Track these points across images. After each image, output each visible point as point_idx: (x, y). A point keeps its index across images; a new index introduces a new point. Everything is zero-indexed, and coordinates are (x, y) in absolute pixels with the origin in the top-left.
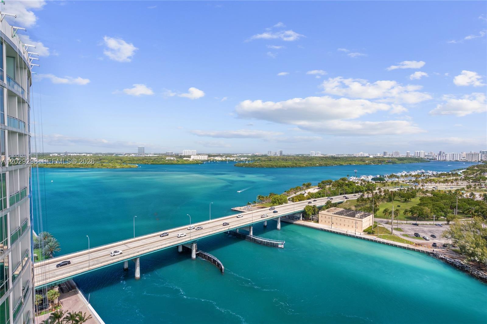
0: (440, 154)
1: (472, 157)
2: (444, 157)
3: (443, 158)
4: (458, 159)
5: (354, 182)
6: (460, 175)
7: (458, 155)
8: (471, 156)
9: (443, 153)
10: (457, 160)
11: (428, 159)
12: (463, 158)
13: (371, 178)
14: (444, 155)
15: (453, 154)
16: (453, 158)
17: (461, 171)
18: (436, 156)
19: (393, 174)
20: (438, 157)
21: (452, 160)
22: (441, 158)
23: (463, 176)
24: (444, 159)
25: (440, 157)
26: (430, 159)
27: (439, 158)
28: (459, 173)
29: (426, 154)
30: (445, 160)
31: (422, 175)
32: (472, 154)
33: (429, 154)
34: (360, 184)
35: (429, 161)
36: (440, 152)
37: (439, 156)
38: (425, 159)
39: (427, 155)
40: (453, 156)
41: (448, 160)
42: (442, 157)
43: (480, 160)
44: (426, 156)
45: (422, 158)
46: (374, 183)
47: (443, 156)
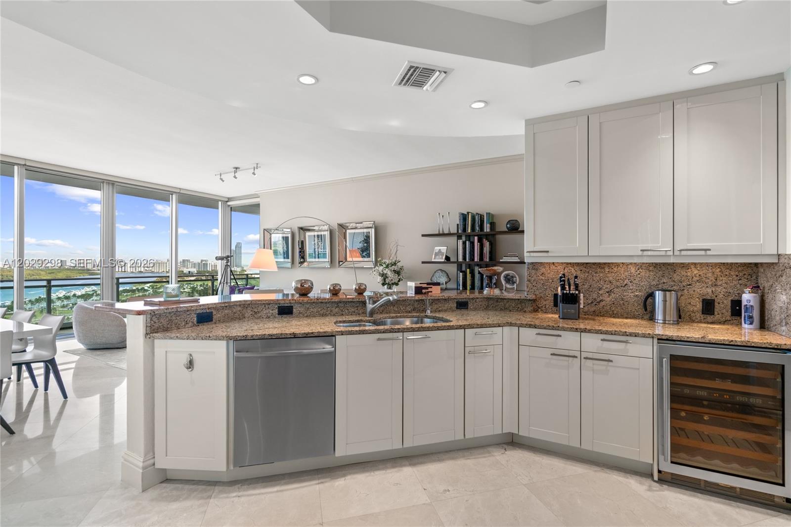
1: (159, 267)
6: (147, 290)
8: (158, 265)
10: (141, 272)
17: (148, 285)
19: (40, 297)
21: (134, 271)
23: (151, 291)
24: (123, 270)
28: (146, 288)
30: (125, 271)
31: (95, 294)
32: (159, 263)
38: (94, 270)
43: (168, 271)
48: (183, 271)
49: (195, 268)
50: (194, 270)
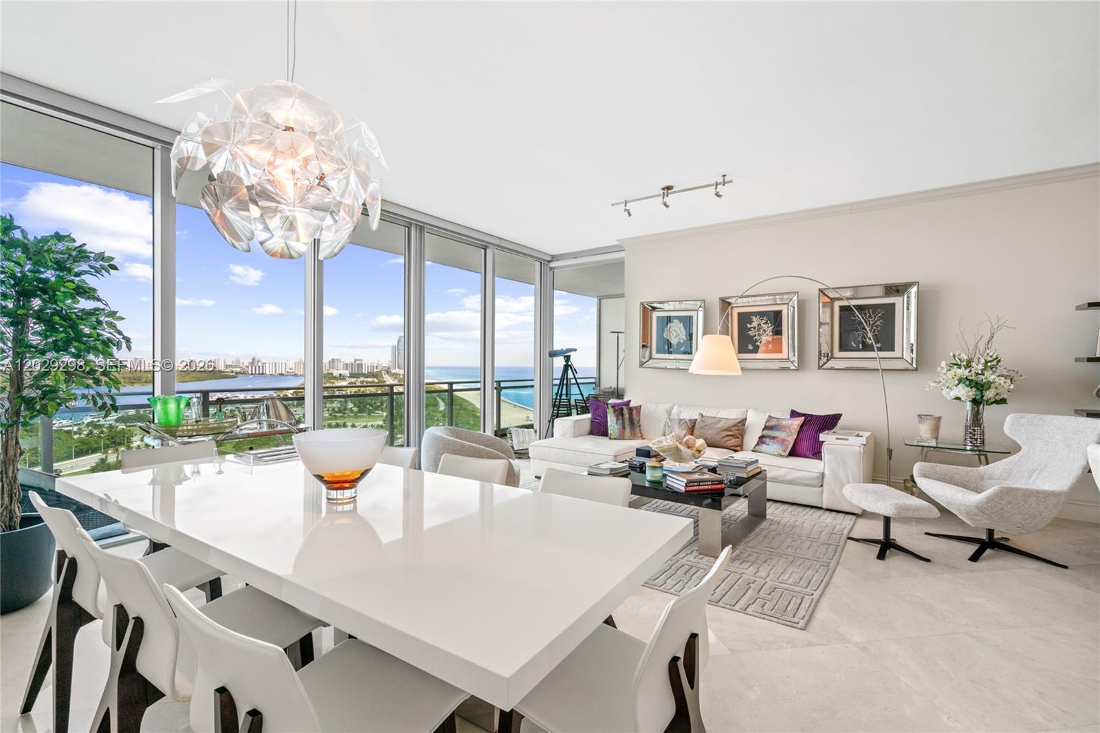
0: (252, 363)
2: (261, 368)
3: (259, 370)
4: (284, 372)
5: (69, 432)
7: (284, 365)
9: (258, 361)
10: (281, 374)
11: (232, 372)
12: (291, 369)
13: (115, 418)
14: (260, 364)
15: (276, 364)
16: (276, 370)
18: (248, 367)
20: (250, 368)
21: (274, 373)
22: (255, 370)
24: (261, 372)
25: (254, 367)
26: (237, 373)
27: (252, 371)
29: (228, 363)
30: (263, 374)
33: (233, 362)
34: (87, 435)
35: (236, 377)
36: (253, 359)
37: (252, 367)
38: (227, 372)
39: (230, 366)
40: (276, 367)
41: (267, 373)
42: (257, 368)
44: (227, 366)
45: (220, 372)
46: (124, 427)
47: (259, 367)
48: (332, 374)
49: (347, 369)
50: (346, 373)
